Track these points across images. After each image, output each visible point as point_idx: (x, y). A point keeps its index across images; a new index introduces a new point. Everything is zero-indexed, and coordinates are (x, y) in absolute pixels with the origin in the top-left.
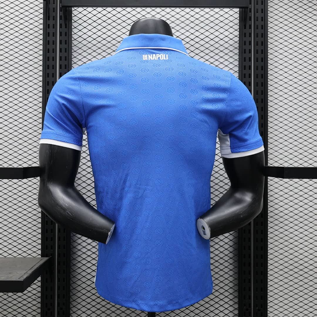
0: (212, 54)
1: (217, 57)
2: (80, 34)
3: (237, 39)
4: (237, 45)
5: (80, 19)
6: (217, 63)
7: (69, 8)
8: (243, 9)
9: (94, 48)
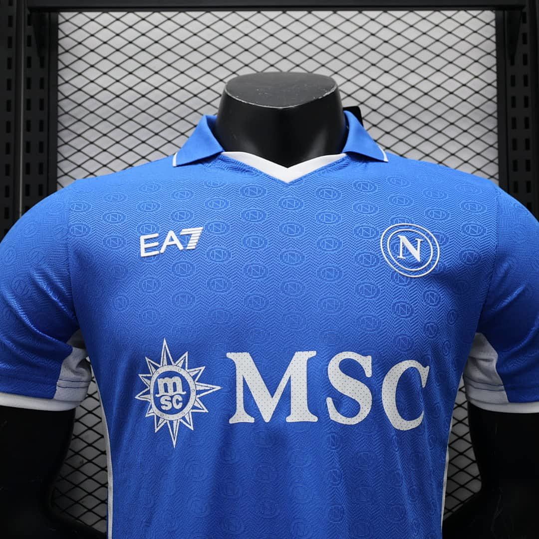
0: (427, 132)
1: (440, 140)
2: (79, 82)
3: (492, 92)
4: (492, 108)
5: (80, 43)
6: (440, 155)
7: (50, 15)
8: (506, 12)
9: (117, 119)
